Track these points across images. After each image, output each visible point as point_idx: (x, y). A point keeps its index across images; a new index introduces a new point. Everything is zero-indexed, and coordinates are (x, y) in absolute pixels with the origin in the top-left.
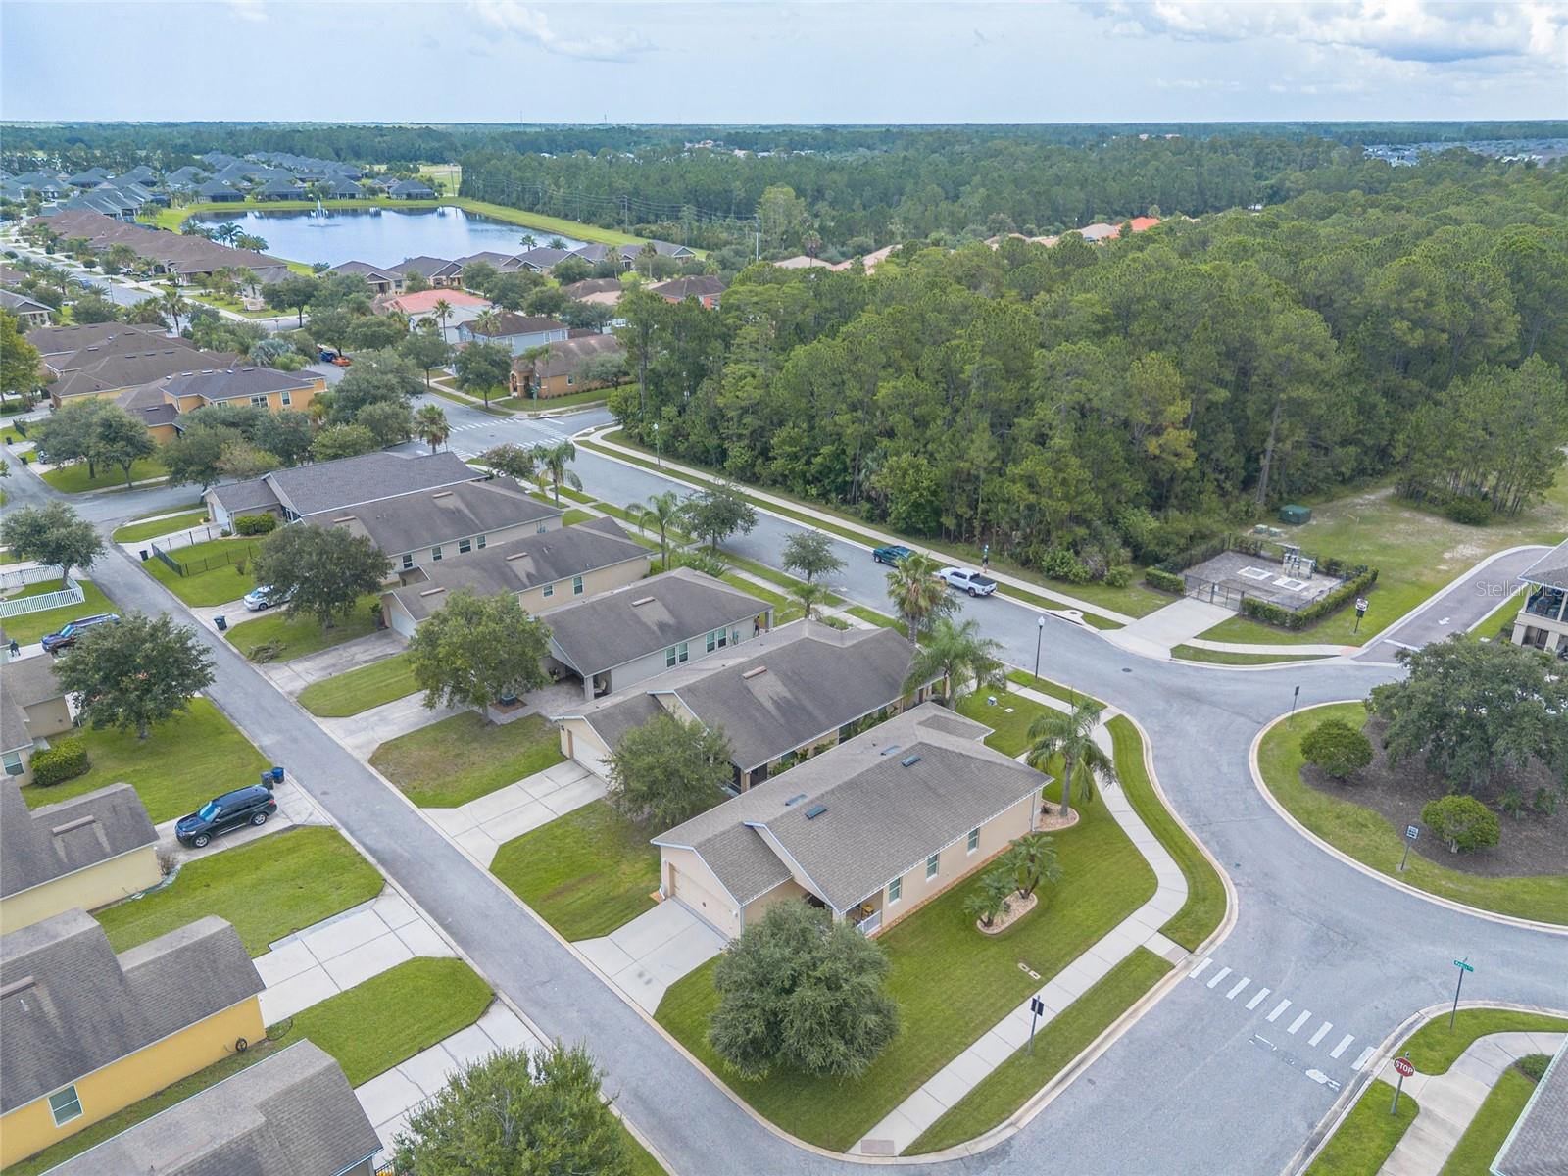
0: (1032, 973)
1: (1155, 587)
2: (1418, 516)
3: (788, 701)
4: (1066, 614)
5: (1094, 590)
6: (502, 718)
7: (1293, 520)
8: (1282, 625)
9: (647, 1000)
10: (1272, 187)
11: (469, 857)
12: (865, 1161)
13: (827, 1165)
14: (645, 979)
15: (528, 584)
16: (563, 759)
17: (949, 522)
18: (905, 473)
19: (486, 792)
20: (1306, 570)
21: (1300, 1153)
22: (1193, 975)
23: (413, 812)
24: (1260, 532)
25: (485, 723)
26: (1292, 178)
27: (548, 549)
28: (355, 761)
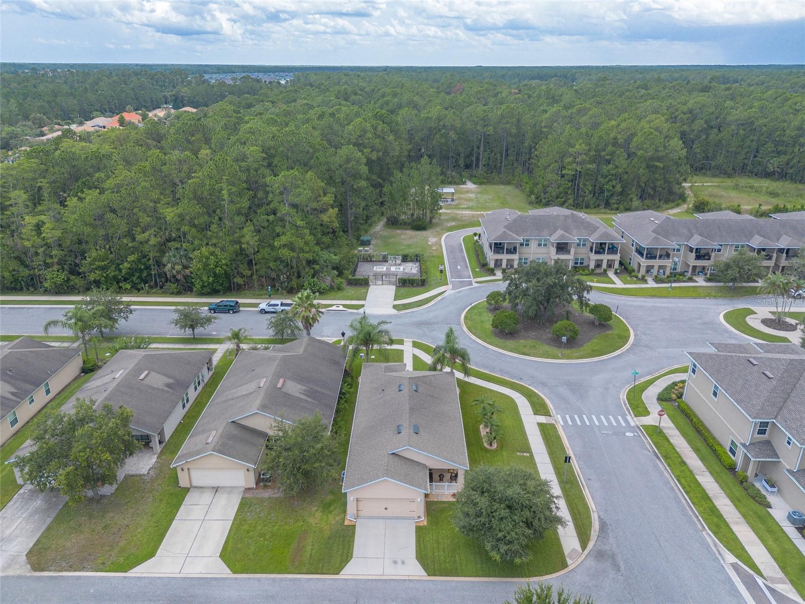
0: (525, 454)
1: (355, 285)
2: (404, 232)
3: (308, 391)
4: (334, 308)
5: (333, 294)
6: (107, 490)
7: (368, 243)
8: (418, 285)
9: (414, 570)
10: (174, 96)
11: (208, 576)
12: (578, 563)
13: (570, 576)
14: (400, 562)
15: (19, 400)
16: (187, 490)
17: (239, 280)
18: (207, 258)
19: (162, 536)
20: (399, 262)
21: (658, 461)
22: (562, 424)
23: (125, 578)
24: (361, 251)
25: (98, 499)
26: (183, 91)
27: (10, 371)
28: (19, 577)
